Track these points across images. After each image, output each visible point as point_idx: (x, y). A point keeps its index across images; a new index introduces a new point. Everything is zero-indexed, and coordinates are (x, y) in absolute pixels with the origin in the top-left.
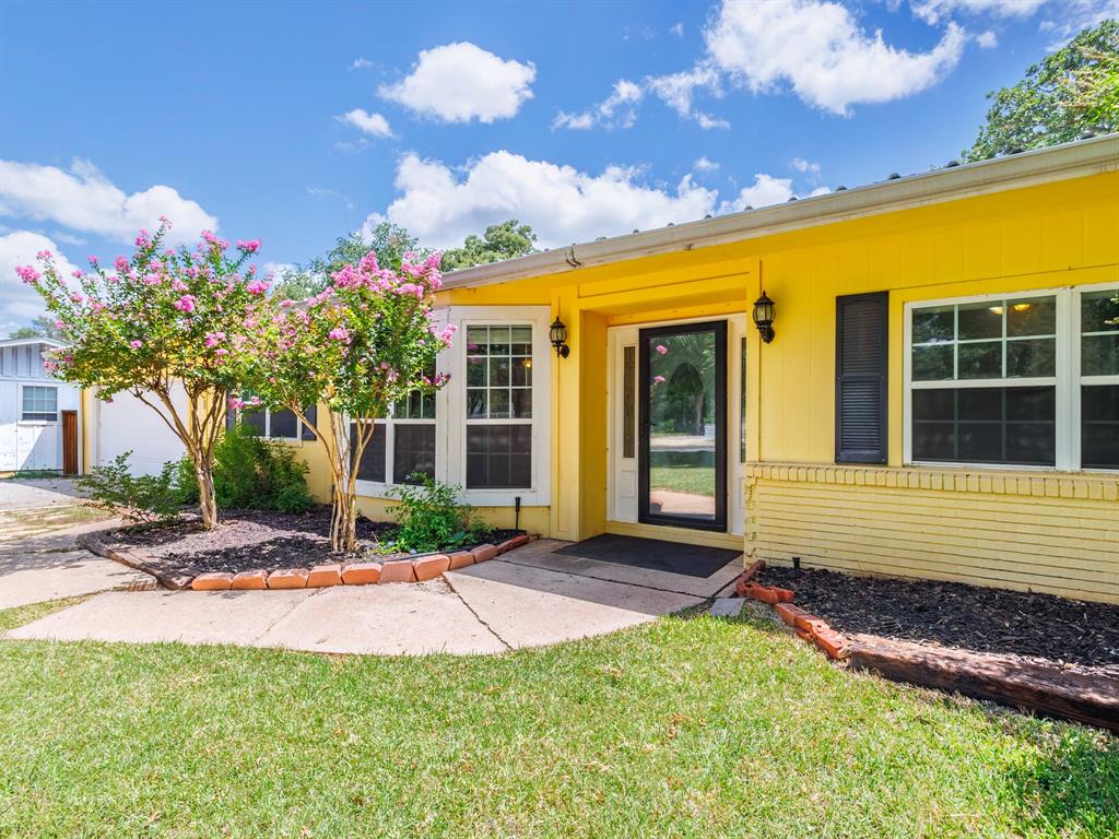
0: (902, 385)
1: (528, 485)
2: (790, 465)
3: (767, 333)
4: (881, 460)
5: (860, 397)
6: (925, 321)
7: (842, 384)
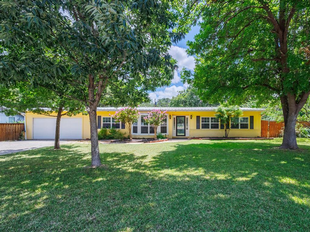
0: (201, 123)
1: (166, 133)
2: (193, 129)
3: (191, 118)
4: (199, 129)
5: (198, 124)
6: (203, 118)
7: (197, 123)
